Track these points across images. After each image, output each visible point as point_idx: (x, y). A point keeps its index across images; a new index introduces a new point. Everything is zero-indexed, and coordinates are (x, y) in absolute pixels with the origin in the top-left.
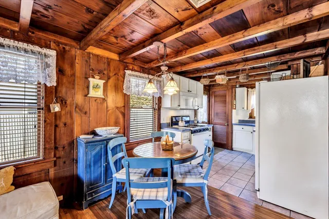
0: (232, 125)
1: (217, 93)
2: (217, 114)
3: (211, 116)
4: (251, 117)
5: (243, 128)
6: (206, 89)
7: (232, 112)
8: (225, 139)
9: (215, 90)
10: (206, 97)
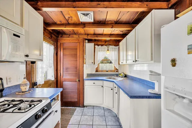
0: (83, 80)
1: (66, 46)
2: (67, 69)
3: (59, 72)
4: (97, 71)
5: (94, 83)
6: (53, 38)
7: (83, 67)
8: (76, 96)
9: (65, 42)
10: (52, 48)
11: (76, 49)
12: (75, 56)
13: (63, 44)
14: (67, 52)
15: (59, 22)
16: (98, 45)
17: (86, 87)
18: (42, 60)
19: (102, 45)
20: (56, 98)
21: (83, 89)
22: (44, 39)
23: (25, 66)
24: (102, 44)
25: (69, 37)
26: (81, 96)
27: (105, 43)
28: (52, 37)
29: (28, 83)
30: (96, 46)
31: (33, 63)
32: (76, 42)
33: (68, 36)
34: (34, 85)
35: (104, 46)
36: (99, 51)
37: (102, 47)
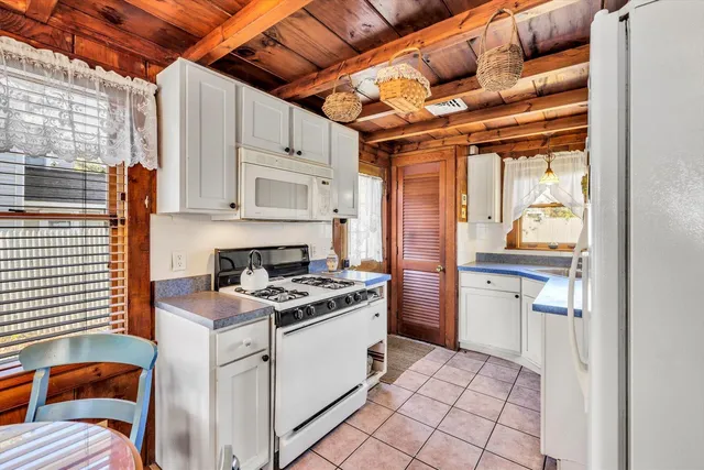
0: (456, 270)
1: (413, 172)
2: (413, 235)
3: (394, 243)
4: (511, 245)
5: (489, 282)
6: (379, 160)
7: (456, 230)
8: (436, 314)
9: (407, 163)
10: (378, 183)
11: (436, 180)
12: (434, 198)
13: (404, 169)
14: (414, 190)
15: (389, 126)
16: (516, 156)
17: (463, 292)
18: (356, 216)
19: (530, 154)
20: (378, 293)
21: (457, 295)
22: (361, 168)
23: (331, 226)
24: (532, 148)
25: (417, 149)
26: (450, 315)
27: (543, 145)
28: (376, 157)
29: (336, 256)
30: (508, 161)
31: (343, 221)
32: (436, 159)
33: (416, 145)
34: (344, 265)
35: (538, 156)
36: (520, 175)
37: (531, 159)
